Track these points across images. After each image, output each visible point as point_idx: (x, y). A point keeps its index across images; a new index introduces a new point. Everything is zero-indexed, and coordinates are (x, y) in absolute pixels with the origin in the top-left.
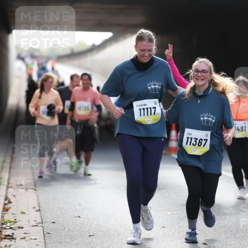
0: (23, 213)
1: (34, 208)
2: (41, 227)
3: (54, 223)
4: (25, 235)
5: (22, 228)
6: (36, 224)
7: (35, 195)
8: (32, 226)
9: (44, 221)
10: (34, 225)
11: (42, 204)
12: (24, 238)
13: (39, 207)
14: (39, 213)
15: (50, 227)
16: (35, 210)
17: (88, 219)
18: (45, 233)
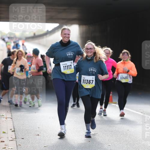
0: (4, 133)
1: (11, 129)
2: (15, 141)
3: (23, 138)
4: (6, 146)
5: (4, 142)
6: (12, 140)
7: (12, 121)
8: (10, 141)
9: (17, 137)
10: (11, 140)
11: (16, 127)
12: (5, 148)
13: (14, 129)
14: (14, 132)
15: (20, 142)
16: (12, 131)
17: (44, 137)
18: (18, 145)
